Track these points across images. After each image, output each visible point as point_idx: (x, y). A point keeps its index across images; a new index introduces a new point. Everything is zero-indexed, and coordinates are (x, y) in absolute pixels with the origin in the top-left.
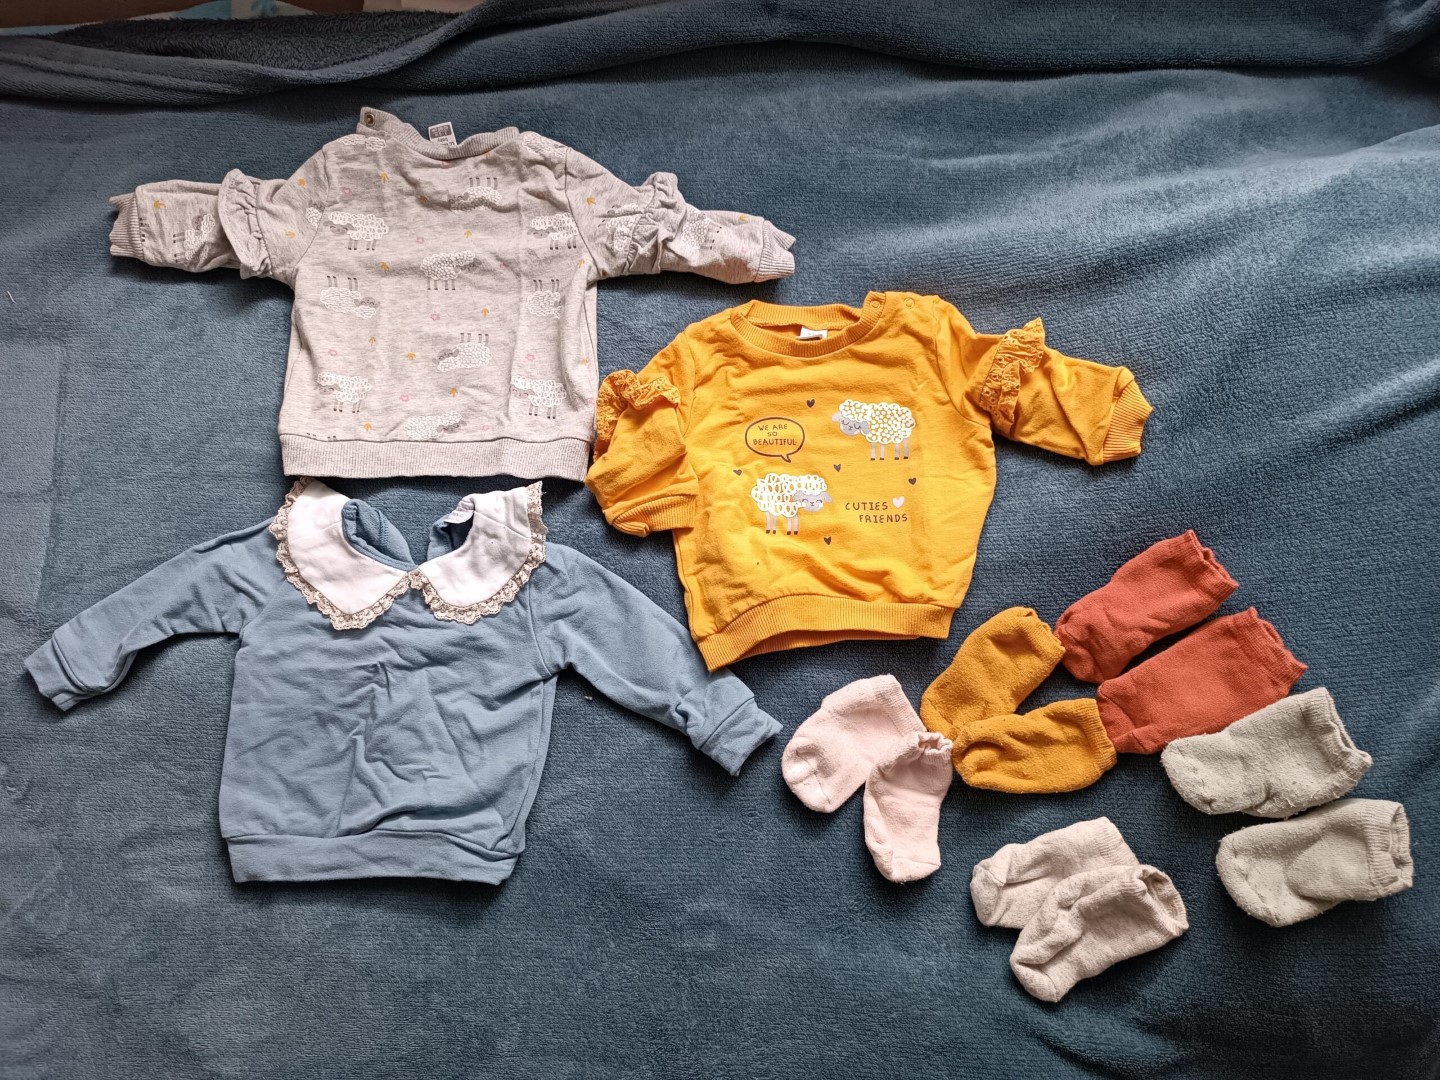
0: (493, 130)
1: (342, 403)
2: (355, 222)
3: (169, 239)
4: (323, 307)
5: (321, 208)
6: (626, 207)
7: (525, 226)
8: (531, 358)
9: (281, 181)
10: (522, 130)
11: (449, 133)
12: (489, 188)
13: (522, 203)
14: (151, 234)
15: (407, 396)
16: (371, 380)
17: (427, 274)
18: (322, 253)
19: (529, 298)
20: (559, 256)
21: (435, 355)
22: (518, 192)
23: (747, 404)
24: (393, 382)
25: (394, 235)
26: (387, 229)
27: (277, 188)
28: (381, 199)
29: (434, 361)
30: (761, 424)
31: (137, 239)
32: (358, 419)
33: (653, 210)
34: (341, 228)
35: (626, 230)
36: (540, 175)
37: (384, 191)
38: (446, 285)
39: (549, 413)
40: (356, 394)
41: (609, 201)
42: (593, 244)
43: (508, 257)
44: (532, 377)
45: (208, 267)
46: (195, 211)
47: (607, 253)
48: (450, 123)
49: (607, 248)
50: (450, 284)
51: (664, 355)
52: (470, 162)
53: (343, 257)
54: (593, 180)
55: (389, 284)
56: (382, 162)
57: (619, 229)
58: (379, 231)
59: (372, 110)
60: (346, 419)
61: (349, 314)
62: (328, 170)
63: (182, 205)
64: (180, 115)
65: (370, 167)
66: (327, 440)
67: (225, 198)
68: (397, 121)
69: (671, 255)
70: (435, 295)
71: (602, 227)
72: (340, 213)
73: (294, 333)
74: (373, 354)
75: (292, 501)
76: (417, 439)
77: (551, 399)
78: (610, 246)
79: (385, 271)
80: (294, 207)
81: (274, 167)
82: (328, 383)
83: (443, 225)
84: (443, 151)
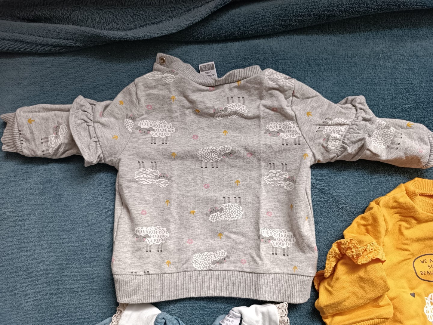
0: (244, 67)
1: (151, 246)
2: (155, 126)
3: (38, 142)
4: (136, 182)
5: (133, 119)
6: (337, 120)
7: (263, 128)
8: (270, 214)
9: (108, 102)
10: (263, 68)
11: (213, 68)
12: (240, 104)
13: (262, 114)
14: (27, 140)
15: (191, 240)
16: (168, 230)
17: (200, 159)
18: (135, 148)
19: (266, 174)
20: (288, 149)
21: (207, 211)
22: (259, 107)
23: (415, 247)
24: (182, 230)
25: (179, 134)
26: (174, 129)
27: (106, 107)
28: (170, 111)
29: (206, 214)
30: (422, 259)
31: (18, 143)
32: (161, 258)
33: (358, 123)
34: (146, 131)
35: (338, 136)
36: (275, 97)
37: (173, 107)
38: (212, 165)
39: (284, 252)
40: (159, 238)
41: (322, 115)
42: (312, 143)
43: (254, 149)
44: (272, 228)
45: (64, 156)
46: (55, 123)
47: (323, 150)
48: (213, 63)
49: (323, 147)
50: (214, 165)
51: (364, 218)
52: (226, 86)
53: (147, 148)
54: (310, 100)
55: (176, 165)
56: (172, 89)
57: (333, 135)
58: (169, 131)
59: (164, 55)
60: (154, 257)
61: (152, 185)
62: (138, 95)
63: (46, 120)
64: (44, 59)
65: (164, 92)
66: (143, 274)
67: (74, 116)
68: (181, 62)
69: (368, 152)
70: (205, 171)
71: (319, 133)
72: (145, 121)
73: (117, 197)
74: (169, 212)
75: (121, 312)
76: (199, 269)
77: (284, 242)
78: (325, 145)
79: (174, 157)
80: (117, 119)
81: (103, 90)
82: (142, 234)
83: (209, 127)
84: (211, 81)
